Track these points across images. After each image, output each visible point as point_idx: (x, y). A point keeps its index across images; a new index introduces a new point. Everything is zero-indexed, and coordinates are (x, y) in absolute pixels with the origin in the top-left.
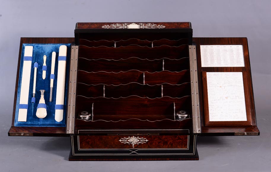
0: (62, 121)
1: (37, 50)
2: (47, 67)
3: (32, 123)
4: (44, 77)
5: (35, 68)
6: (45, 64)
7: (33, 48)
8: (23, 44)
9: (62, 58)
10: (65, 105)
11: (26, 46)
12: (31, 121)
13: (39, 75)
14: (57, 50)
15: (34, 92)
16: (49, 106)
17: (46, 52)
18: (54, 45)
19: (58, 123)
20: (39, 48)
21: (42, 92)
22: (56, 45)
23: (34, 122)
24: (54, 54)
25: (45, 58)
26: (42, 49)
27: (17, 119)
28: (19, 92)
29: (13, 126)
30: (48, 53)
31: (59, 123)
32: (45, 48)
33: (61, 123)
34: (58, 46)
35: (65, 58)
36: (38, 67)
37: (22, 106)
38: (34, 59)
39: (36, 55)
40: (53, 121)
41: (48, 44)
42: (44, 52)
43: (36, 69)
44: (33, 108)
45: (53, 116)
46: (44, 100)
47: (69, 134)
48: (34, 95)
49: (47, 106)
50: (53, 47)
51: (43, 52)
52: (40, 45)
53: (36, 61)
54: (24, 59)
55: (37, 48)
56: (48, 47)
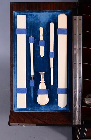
0: (66, 107)
1: (31, 19)
2: (45, 41)
3: (33, 109)
4: (42, 54)
5: (31, 43)
6: (42, 39)
7: (27, 17)
8: (14, 11)
9: (62, 31)
10: (68, 88)
11: (18, 14)
12: (31, 107)
13: (36, 52)
14: (55, 20)
15: (32, 74)
16: (50, 90)
17: (42, 22)
18: (51, 13)
19: (61, 109)
20: (33, 17)
21: (42, 74)
22: (53, 13)
23: (34, 108)
24: (52, 25)
25: (41, 30)
26: (37, 19)
27: (15, 104)
28: (15, 73)
29: (12, 110)
30: (44, 23)
31: (63, 109)
32: (40, 17)
33: (65, 109)
34: (55, 14)
35: (66, 31)
36: (35, 42)
37: (21, 91)
38: (29, 31)
39: (31, 26)
40: (56, 106)
41: (43, 12)
42: (40, 23)
43: (32, 45)
44: (32, 91)
45: (56, 101)
46: (45, 83)
47: (76, 125)
48: (33, 78)
49: (48, 90)
50: (50, 15)
51: (38, 22)
52: (34, 14)
53: (31, 34)
54: (17, 32)
55: (30, 17)
56: (44, 16)
